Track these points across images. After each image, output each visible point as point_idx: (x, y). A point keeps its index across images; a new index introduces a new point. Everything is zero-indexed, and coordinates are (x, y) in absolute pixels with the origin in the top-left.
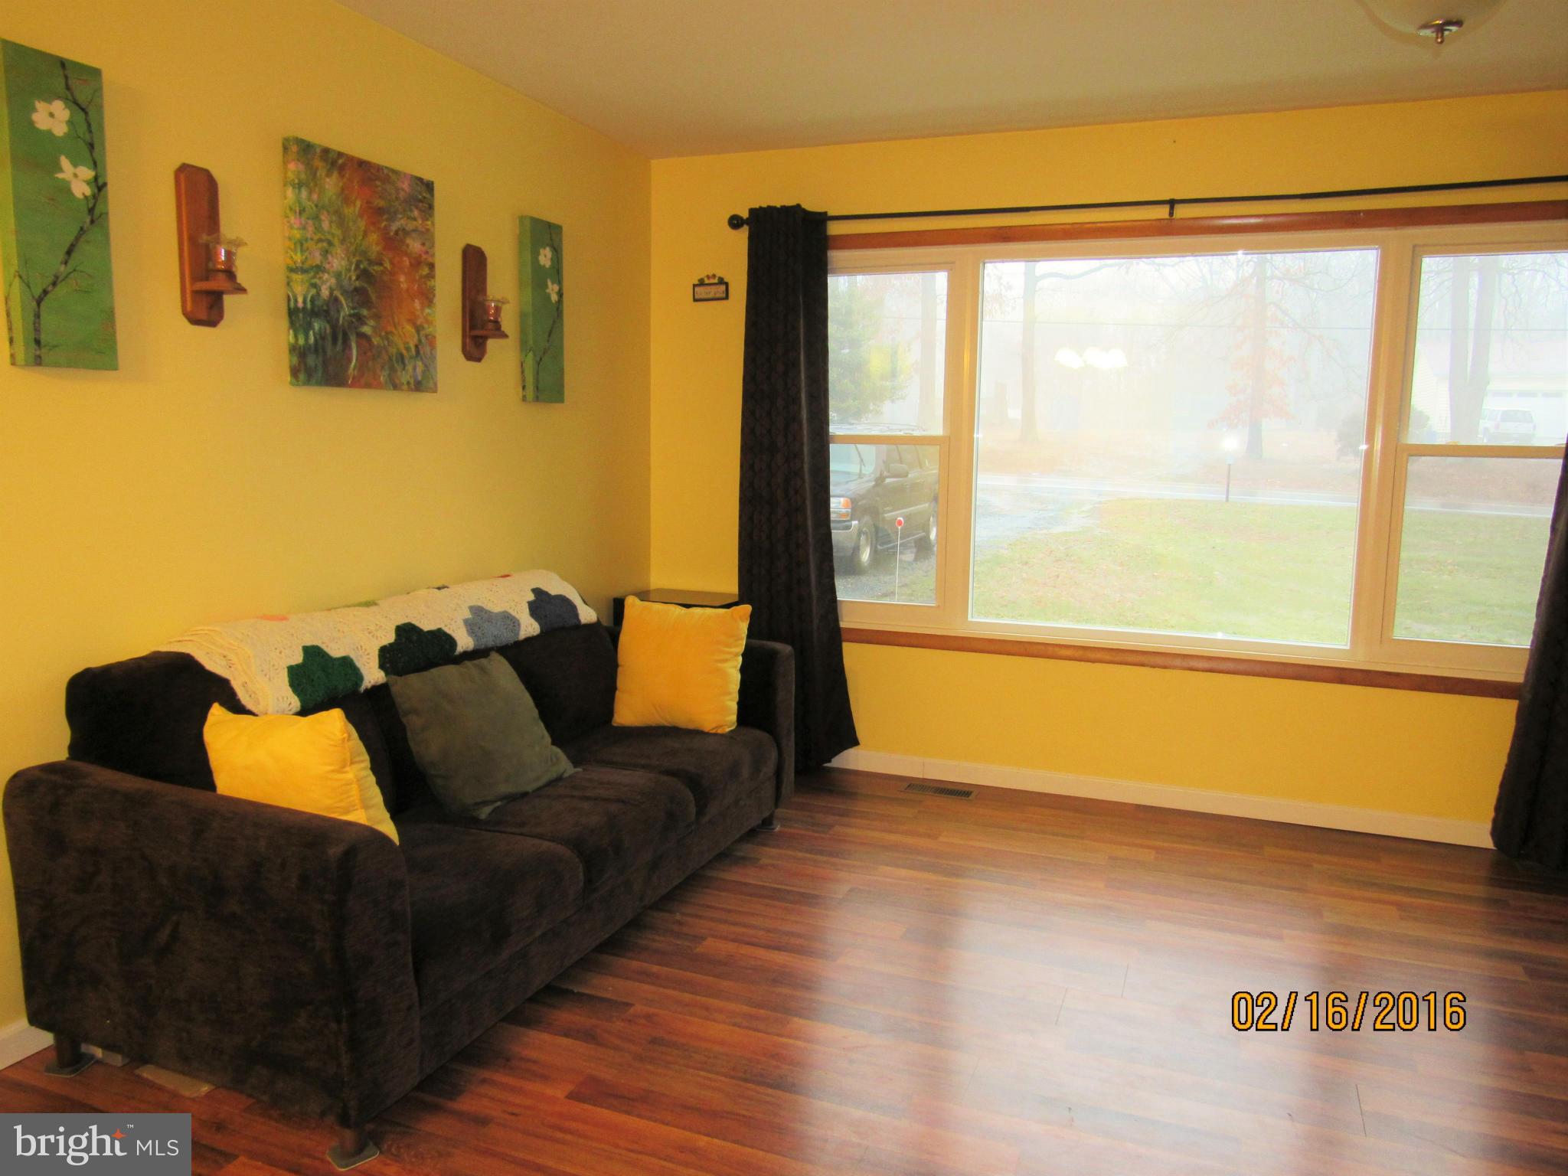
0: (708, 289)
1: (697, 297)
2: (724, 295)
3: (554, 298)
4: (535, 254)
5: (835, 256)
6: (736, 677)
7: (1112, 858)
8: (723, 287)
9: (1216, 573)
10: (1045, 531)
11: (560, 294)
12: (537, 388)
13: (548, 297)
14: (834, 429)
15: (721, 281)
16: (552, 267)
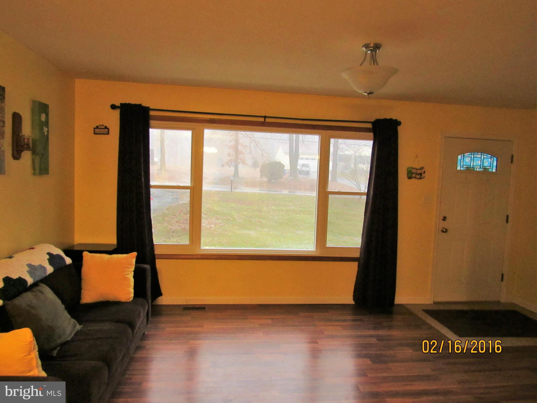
0: (101, 130)
1: (96, 132)
2: (107, 133)
3: (46, 133)
4: (40, 116)
5: (152, 122)
6: (132, 280)
7: (260, 324)
8: (107, 130)
9: (235, 216)
10: (177, 203)
11: (48, 132)
12: (40, 170)
13: (44, 132)
14: (152, 183)
15: (106, 128)
16: (46, 121)
